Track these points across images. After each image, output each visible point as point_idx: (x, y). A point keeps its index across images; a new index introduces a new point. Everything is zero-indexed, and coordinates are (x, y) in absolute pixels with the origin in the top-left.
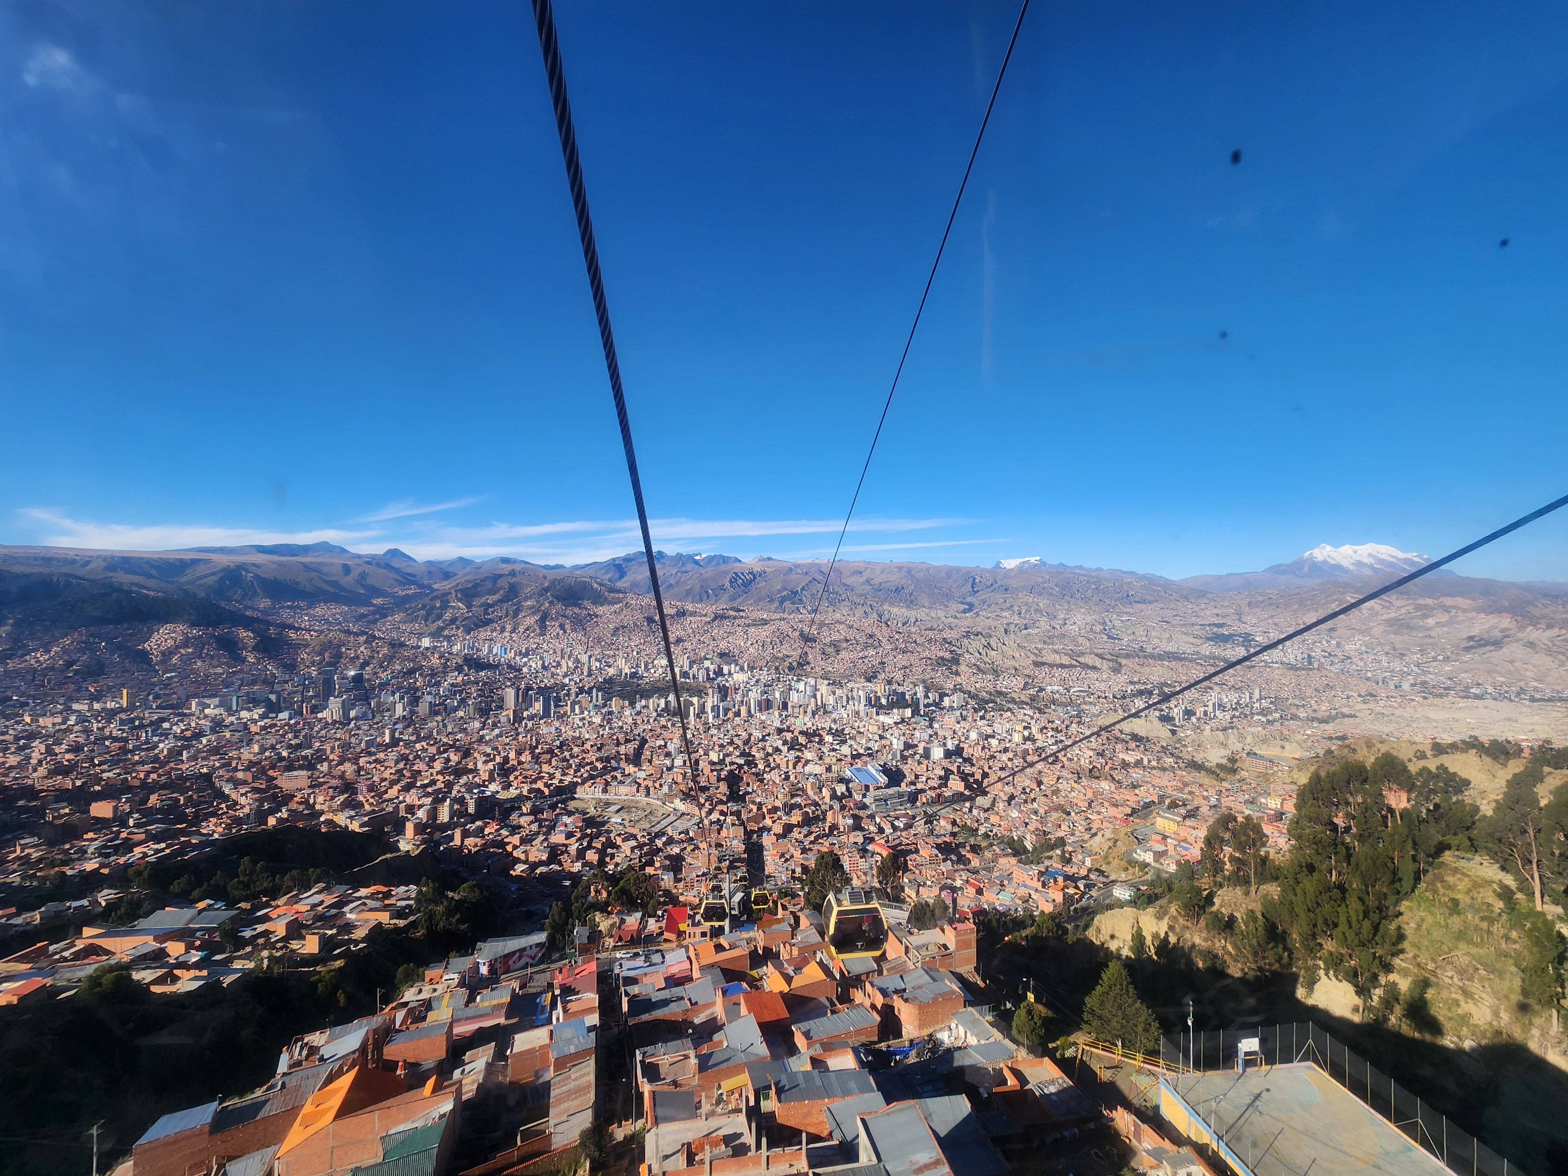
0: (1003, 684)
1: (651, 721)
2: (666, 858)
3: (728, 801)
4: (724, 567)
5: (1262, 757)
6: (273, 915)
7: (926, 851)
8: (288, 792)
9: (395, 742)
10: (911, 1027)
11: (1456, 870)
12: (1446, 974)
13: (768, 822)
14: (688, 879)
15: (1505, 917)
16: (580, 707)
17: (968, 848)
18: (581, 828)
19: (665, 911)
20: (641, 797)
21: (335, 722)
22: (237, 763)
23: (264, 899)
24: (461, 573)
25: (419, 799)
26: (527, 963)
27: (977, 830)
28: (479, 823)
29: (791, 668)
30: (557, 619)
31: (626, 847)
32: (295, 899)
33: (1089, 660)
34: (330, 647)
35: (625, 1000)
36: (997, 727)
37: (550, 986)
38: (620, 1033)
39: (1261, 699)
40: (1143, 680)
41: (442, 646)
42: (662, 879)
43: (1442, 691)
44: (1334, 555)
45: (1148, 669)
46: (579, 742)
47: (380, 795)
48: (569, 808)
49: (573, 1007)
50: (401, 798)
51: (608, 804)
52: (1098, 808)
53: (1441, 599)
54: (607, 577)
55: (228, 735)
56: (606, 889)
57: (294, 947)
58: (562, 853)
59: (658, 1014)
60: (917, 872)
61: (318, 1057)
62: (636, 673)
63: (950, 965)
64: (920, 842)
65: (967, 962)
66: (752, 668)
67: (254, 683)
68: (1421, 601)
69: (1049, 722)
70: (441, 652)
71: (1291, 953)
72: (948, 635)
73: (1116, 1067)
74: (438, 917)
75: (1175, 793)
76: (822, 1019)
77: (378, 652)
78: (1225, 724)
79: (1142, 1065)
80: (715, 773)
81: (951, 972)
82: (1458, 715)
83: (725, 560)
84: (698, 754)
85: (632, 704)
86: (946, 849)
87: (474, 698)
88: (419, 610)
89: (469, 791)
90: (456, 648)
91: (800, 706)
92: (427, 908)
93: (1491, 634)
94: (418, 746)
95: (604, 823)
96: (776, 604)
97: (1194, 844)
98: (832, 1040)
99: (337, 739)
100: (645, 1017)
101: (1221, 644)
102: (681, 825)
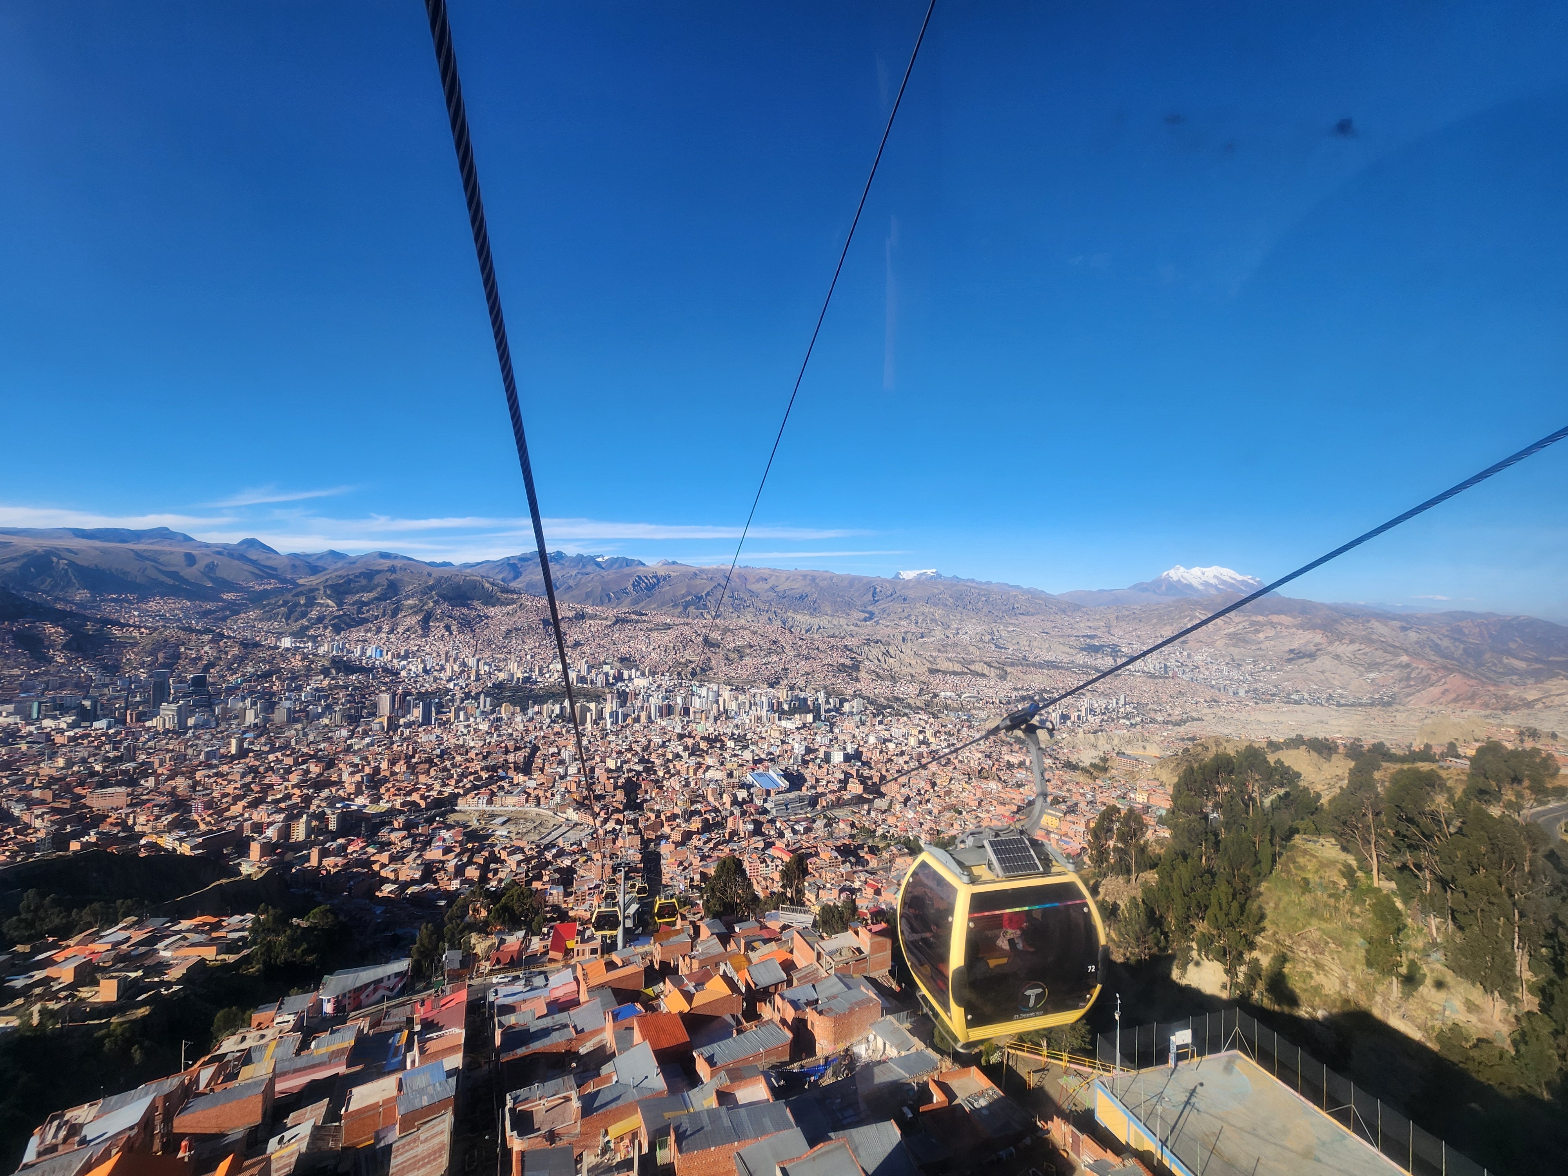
0: (901, 690)
1: (544, 727)
2: (555, 871)
3: (625, 809)
4: (626, 570)
5: (1129, 757)
6: (59, 958)
7: (826, 855)
8: (100, 812)
9: (243, 753)
10: (826, 1042)
11: (1305, 852)
12: (1301, 949)
13: (666, 830)
14: (579, 893)
15: (1348, 893)
16: (466, 713)
17: (866, 849)
18: (461, 843)
19: (551, 928)
20: (531, 809)
21: (167, 732)
22: (34, 780)
23: (51, 939)
24: (331, 568)
25: (269, 815)
26: (384, 996)
27: (875, 831)
28: (341, 841)
29: (694, 674)
30: (442, 620)
31: (512, 861)
32: (92, 937)
33: (979, 667)
34: (165, 647)
35: (498, 1033)
36: (895, 732)
37: (410, 1021)
38: (490, 1072)
39: (1126, 704)
40: (1026, 686)
41: (305, 647)
42: (551, 894)
43: (1269, 697)
44: (1186, 575)
45: (1030, 676)
46: (462, 750)
47: (220, 813)
48: (448, 822)
49: (432, 1046)
50: (246, 815)
51: (493, 816)
52: (987, 807)
53: (1270, 617)
54: (501, 576)
55: (24, 747)
56: (487, 907)
57: (84, 995)
58: (439, 870)
59: (537, 1046)
60: (817, 875)
61: (77, 1139)
62: (530, 678)
63: (865, 970)
64: (820, 845)
65: (882, 965)
66: (653, 673)
67: (62, 686)
68: (1254, 618)
69: (942, 726)
70: (304, 653)
71: (1166, 937)
72: (849, 642)
73: (1043, 1070)
74: (278, 949)
75: (1055, 791)
76: (727, 1041)
77: (226, 653)
78: (1095, 727)
79: (1068, 1065)
80: (612, 781)
81: (865, 977)
82: (1282, 718)
83: (628, 563)
84: (594, 761)
85: (524, 710)
86: (847, 852)
87: (343, 704)
88: (279, 607)
89: (332, 805)
90: (322, 650)
91: (702, 711)
92: (264, 939)
93: (1308, 648)
94: (271, 757)
95: (488, 837)
96: (680, 609)
97: (1074, 838)
98: (739, 1065)
99: (168, 751)
100: (521, 1051)
101: (1093, 654)
102: (573, 836)
